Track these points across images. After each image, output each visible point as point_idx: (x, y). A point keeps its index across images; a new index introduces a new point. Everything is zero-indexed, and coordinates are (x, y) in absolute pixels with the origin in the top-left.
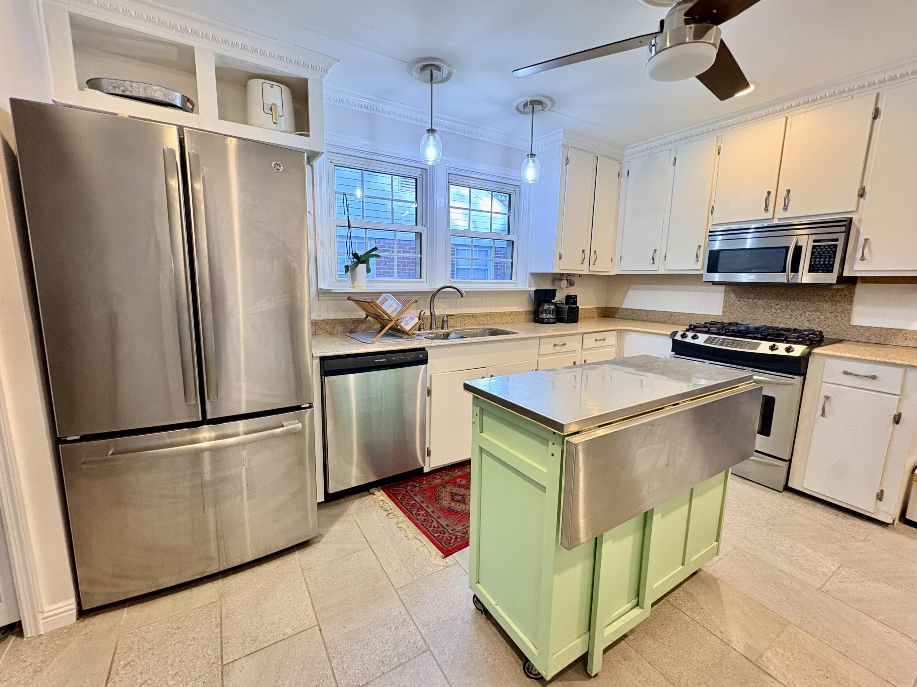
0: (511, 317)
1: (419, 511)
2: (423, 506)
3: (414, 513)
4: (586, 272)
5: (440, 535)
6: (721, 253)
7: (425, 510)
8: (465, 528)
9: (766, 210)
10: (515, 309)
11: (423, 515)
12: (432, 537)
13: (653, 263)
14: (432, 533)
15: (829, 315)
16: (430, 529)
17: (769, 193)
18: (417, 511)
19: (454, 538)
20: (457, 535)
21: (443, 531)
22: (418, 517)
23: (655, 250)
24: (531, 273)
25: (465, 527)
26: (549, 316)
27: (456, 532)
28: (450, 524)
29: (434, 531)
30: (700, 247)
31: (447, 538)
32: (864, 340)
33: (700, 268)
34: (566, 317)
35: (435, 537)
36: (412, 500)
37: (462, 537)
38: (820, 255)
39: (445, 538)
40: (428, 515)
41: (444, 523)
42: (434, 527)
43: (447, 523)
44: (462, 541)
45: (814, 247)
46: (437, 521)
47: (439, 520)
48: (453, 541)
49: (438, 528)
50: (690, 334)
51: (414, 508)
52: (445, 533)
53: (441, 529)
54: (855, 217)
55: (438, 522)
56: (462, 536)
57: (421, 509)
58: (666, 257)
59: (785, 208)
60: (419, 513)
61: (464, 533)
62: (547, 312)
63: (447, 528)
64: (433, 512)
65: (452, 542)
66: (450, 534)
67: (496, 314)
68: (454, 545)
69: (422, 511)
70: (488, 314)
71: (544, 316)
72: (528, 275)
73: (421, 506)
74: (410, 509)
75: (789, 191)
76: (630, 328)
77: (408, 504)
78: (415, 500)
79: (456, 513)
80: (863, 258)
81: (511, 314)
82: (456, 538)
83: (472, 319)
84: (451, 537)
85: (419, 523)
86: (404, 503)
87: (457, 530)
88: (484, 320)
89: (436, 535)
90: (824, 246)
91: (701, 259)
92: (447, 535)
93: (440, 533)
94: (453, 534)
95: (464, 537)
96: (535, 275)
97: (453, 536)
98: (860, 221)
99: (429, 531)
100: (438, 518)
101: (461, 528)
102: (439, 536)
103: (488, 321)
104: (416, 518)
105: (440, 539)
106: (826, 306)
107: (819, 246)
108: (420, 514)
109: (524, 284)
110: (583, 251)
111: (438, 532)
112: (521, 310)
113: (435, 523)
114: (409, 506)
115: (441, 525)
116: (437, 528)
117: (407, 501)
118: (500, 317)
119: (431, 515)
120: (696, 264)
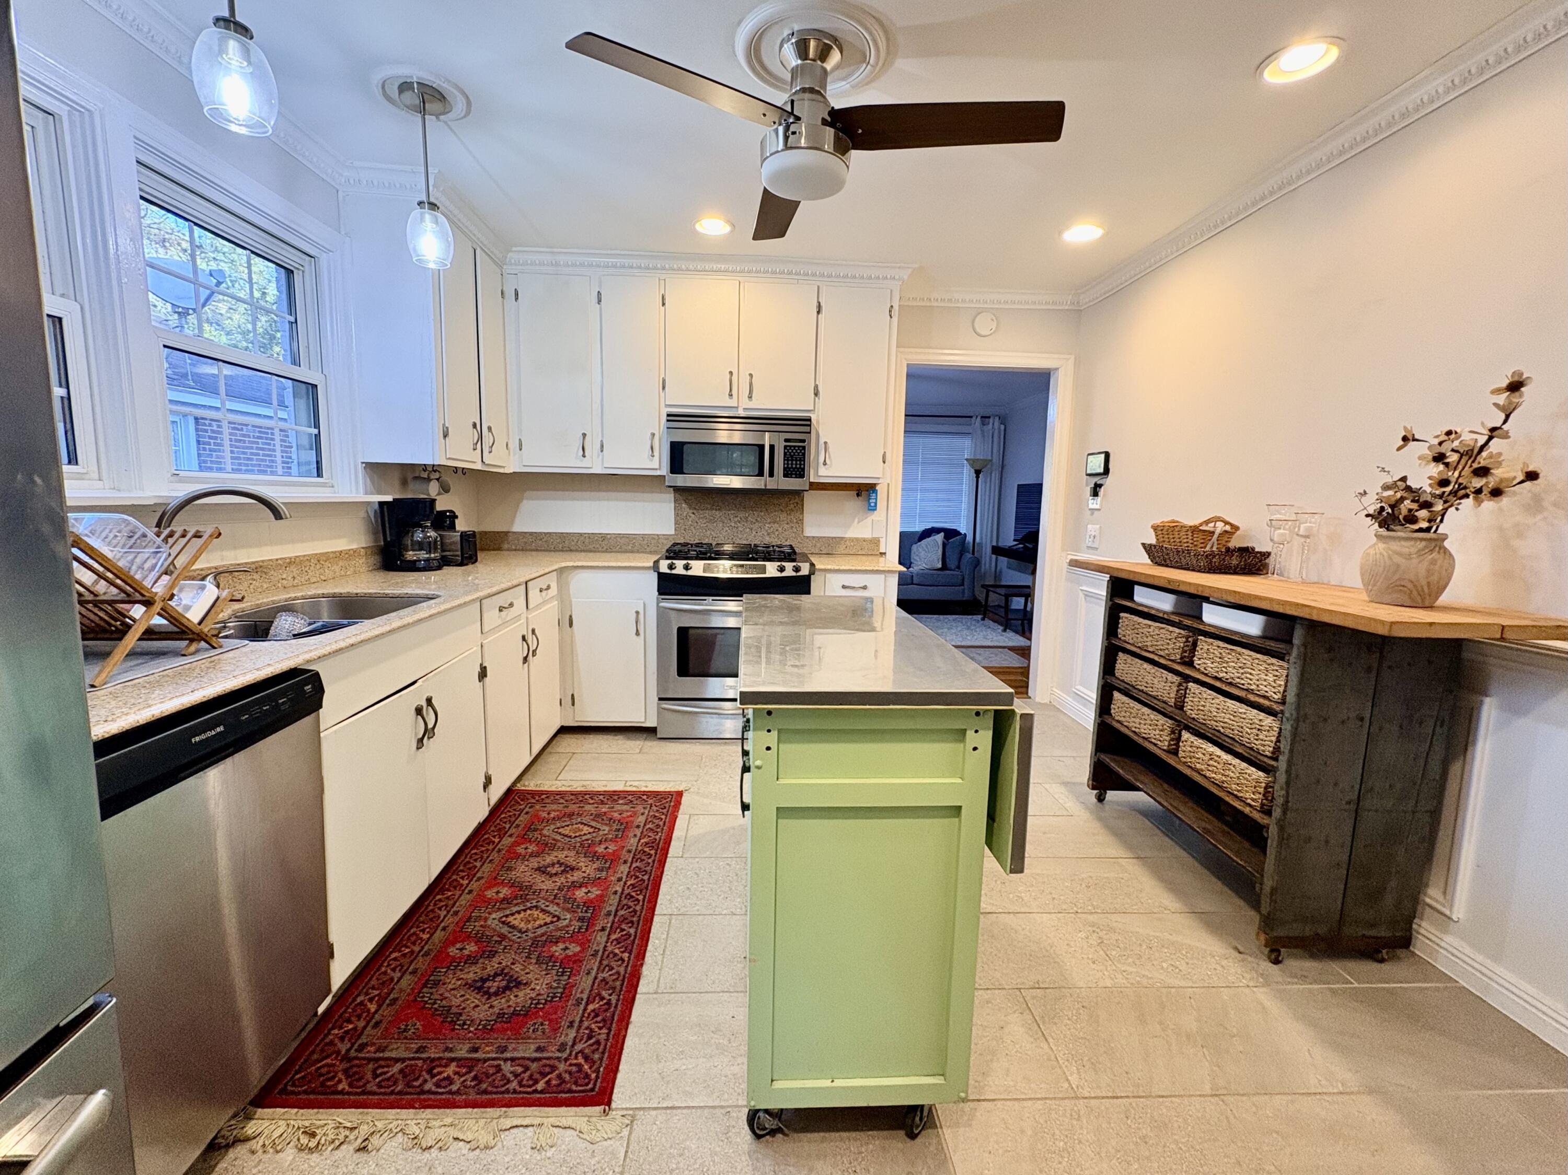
0: (341, 563)
1: (440, 1073)
2: (433, 1056)
3: (429, 1086)
4: (478, 466)
5: (547, 1079)
6: (685, 447)
7: (452, 1060)
8: (580, 1027)
9: (731, 395)
10: (342, 545)
11: (456, 1073)
12: (538, 1096)
13: (584, 456)
14: (529, 1090)
15: (786, 526)
16: (514, 1085)
17: (731, 373)
18: (433, 1076)
19: (581, 1060)
20: (581, 1051)
21: (545, 1066)
22: (454, 1088)
23: (584, 435)
24: (366, 463)
25: (576, 1025)
26: (423, 555)
27: (573, 1046)
28: (542, 1042)
29: (525, 1082)
30: (653, 435)
31: (570, 1073)
32: (817, 551)
33: (657, 467)
34: (459, 553)
35: (541, 1092)
36: (388, 1066)
37: (595, 1047)
38: (792, 457)
39: (567, 1077)
40: (468, 1064)
41: (527, 1050)
42: (516, 1076)
43: (533, 1047)
44: (603, 1053)
45: (785, 447)
46: (506, 1060)
47: (508, 1055)
48: (586, 1067)
49: (527, 1069)
50: (680, 564)
51: (417, 1079)
52: (553, 1068)
53: (534, 1066)
54: (814, 417)
55: (513, 1059)
56: (591, 1045)
57: (441, 1066)
58: (602, 446)
59: (750, 397)
60: (445, 1075)
61: (590, 1038)
62: (420, 546)
63: (545, 1055)
64: (475, 1050)
65: (589, 1071)
66: (566, 1060)
67: (308, 558)
68: (597, 1071)
69: (446, 1066)
70: (290, 562)
71: (411, 555)
72: (360, 468)
73: (433, 1060)
74: (408, 1085)
75: (751, 375)
76: (580, 564)
77: (388, 1079)
78: (397, 1060)
79: (526, 1014)
80: (825, 463)
81: (339, 555)
82: (586, 1058)
83: (256, 576)
84: (575, 1065)
85: (472, 1096)
86: (372, 1087)
87: (570, 1044)
88: (284, 576)
89: (540, 1086)
90: (795, 447)
91: (656, 453)
92: (562, 1067)
93: (544, 1075)
94: (570, 1055)
95: (598, 1042)
96: (377, 470)
97: (576, 1058)
98: (818, 422)
99: (515, 1092)
100: (502, 1052)
101: (572, 1034)
102: (548, 1083)
103: (294, 578)
104: (450, 1092)
105: (559, 1085)
106: (783, 516)
107: (790, 446)
108: (448, 1078)
109: (354, 489)
110: (475, 426)
111: (537, 1076)
112: (354, 546)
113: (507, 1068)
114: (395, 1083)
115: (528, 1059)
116: (524, 1072)
117: (375, 1076)
118: (318, 567)
119: (478, 1060)
120: (652, 460)
